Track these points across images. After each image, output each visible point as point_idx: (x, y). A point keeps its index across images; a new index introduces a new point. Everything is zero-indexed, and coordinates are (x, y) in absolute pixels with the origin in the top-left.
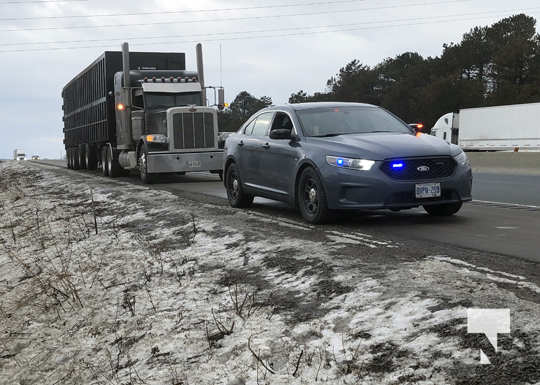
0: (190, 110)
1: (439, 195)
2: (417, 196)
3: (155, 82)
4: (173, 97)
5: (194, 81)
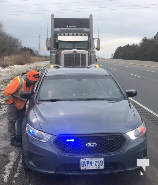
0: (73, 52)
1: (102, 167)
2: (82, 168)
3: (64, 35)
4: (72, 43)
5: (85, 35)
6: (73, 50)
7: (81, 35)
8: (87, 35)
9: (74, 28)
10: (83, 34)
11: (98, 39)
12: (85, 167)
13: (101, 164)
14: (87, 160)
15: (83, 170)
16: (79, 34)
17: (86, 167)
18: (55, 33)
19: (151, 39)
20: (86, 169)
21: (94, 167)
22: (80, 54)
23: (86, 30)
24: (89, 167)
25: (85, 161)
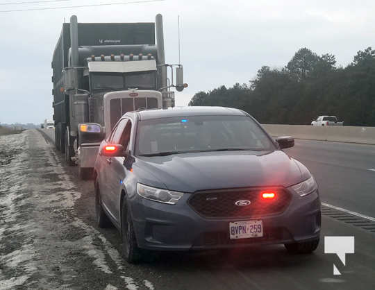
0: (130, 94)
1: (260, 235)
2: (232, 237)
3: (103, 60)
4: (122, 77)
5: (149, 58)
6: (130, 91)
7: (140, 59)
8: (152, 59)
9: (118, 44)
10: (143, 57)
11: (180, 65)
12: (236, 235)
13: (259, 230)
14: (239, 224)
15: (234, 240)
16: (135, 57)
17: (238, 235)
18: (79, 56)
19: (280, 70)
20: (239, 238)
21: (248, 235)
22: (145, 98)
23: (147, 47)
24: (242, 235)
25: (236, 226)
